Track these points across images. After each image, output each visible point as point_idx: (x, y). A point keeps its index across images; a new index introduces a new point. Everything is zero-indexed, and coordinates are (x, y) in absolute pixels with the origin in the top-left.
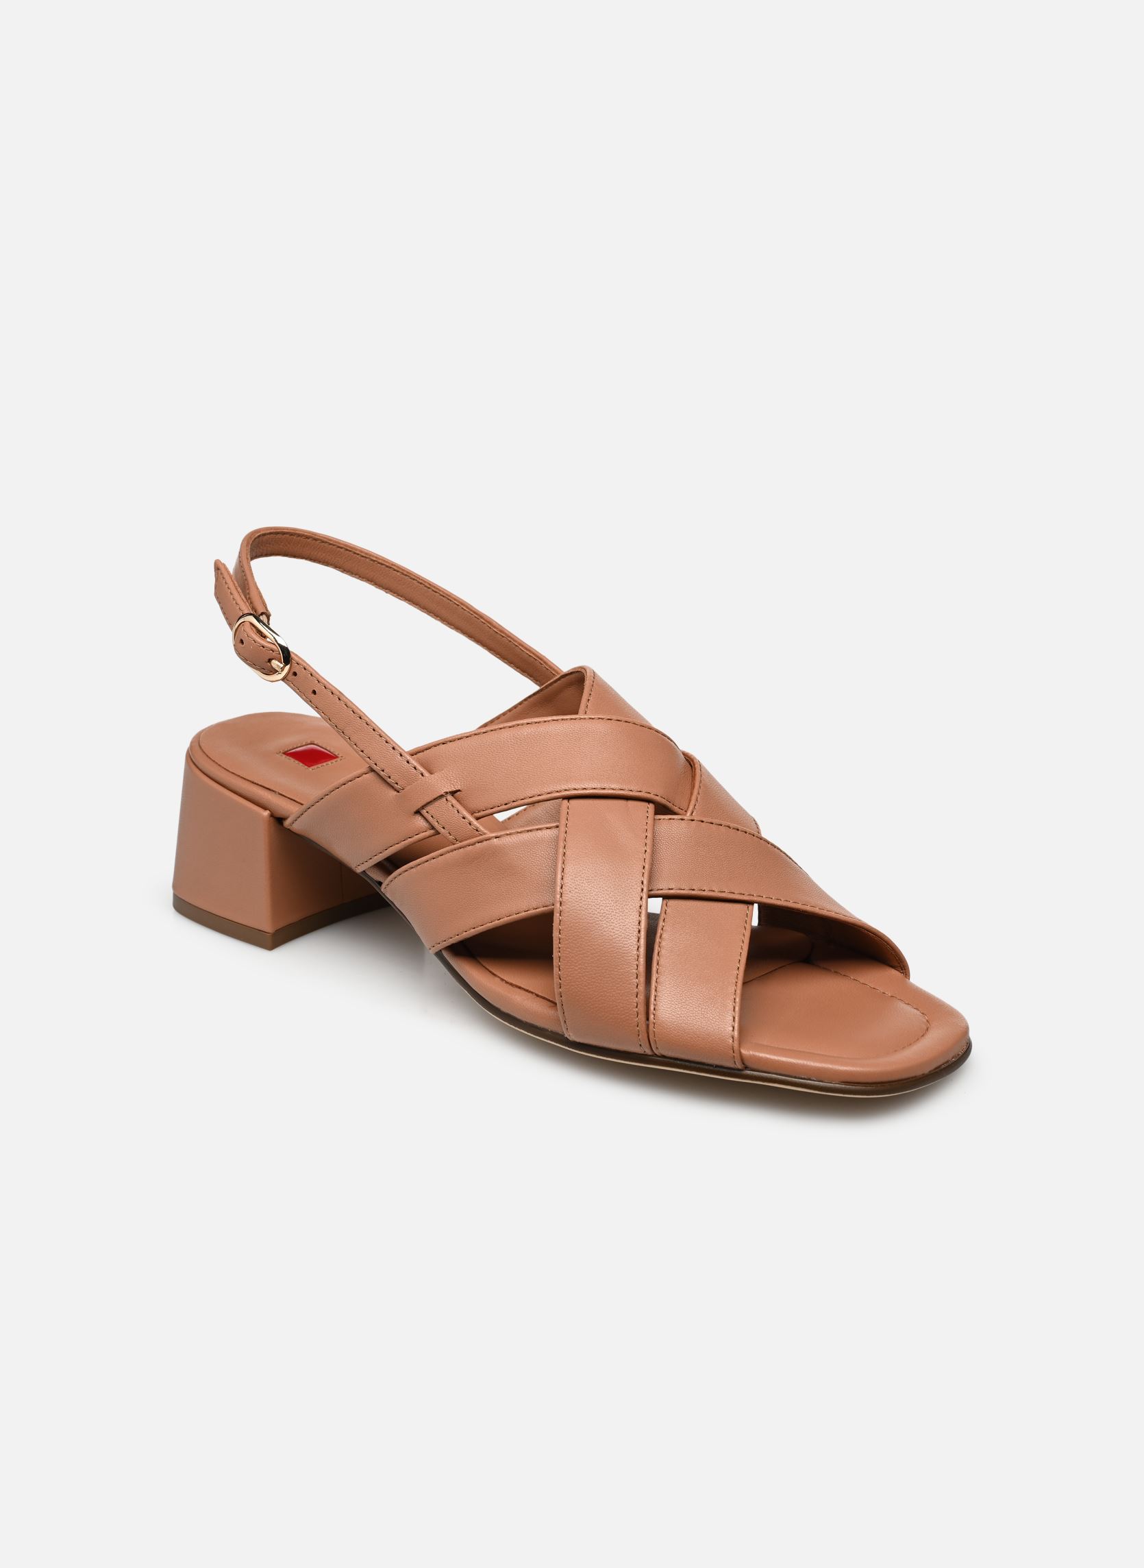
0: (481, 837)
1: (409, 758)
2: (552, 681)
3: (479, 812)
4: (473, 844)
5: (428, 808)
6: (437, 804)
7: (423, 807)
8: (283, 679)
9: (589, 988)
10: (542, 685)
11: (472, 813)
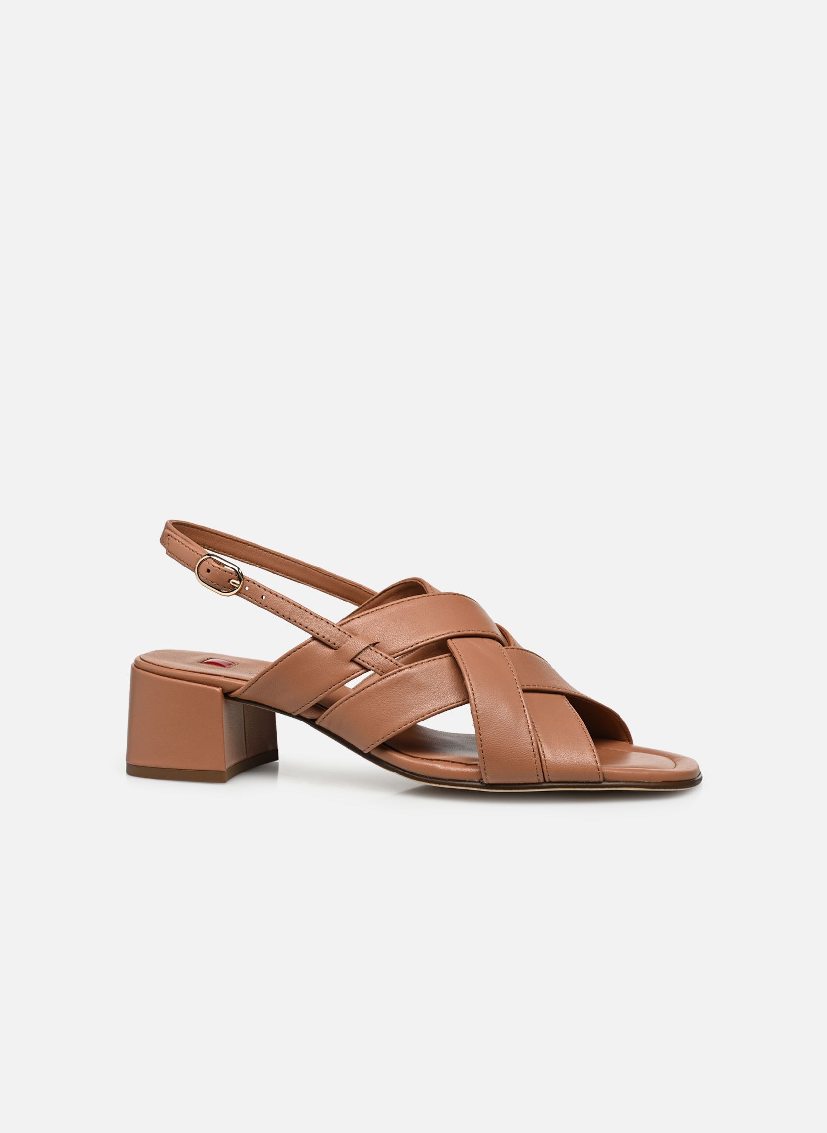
0: (400, 668)
1: (339, 628)
2: (369, 600)
3: (394, 654)
4: (395, 673)
5: (359, 657)
6: (365, 652)
7: (355, 657)
8: (236, 594)
9: (501, 744)
10: (361, 604)
11: (390, 655)
